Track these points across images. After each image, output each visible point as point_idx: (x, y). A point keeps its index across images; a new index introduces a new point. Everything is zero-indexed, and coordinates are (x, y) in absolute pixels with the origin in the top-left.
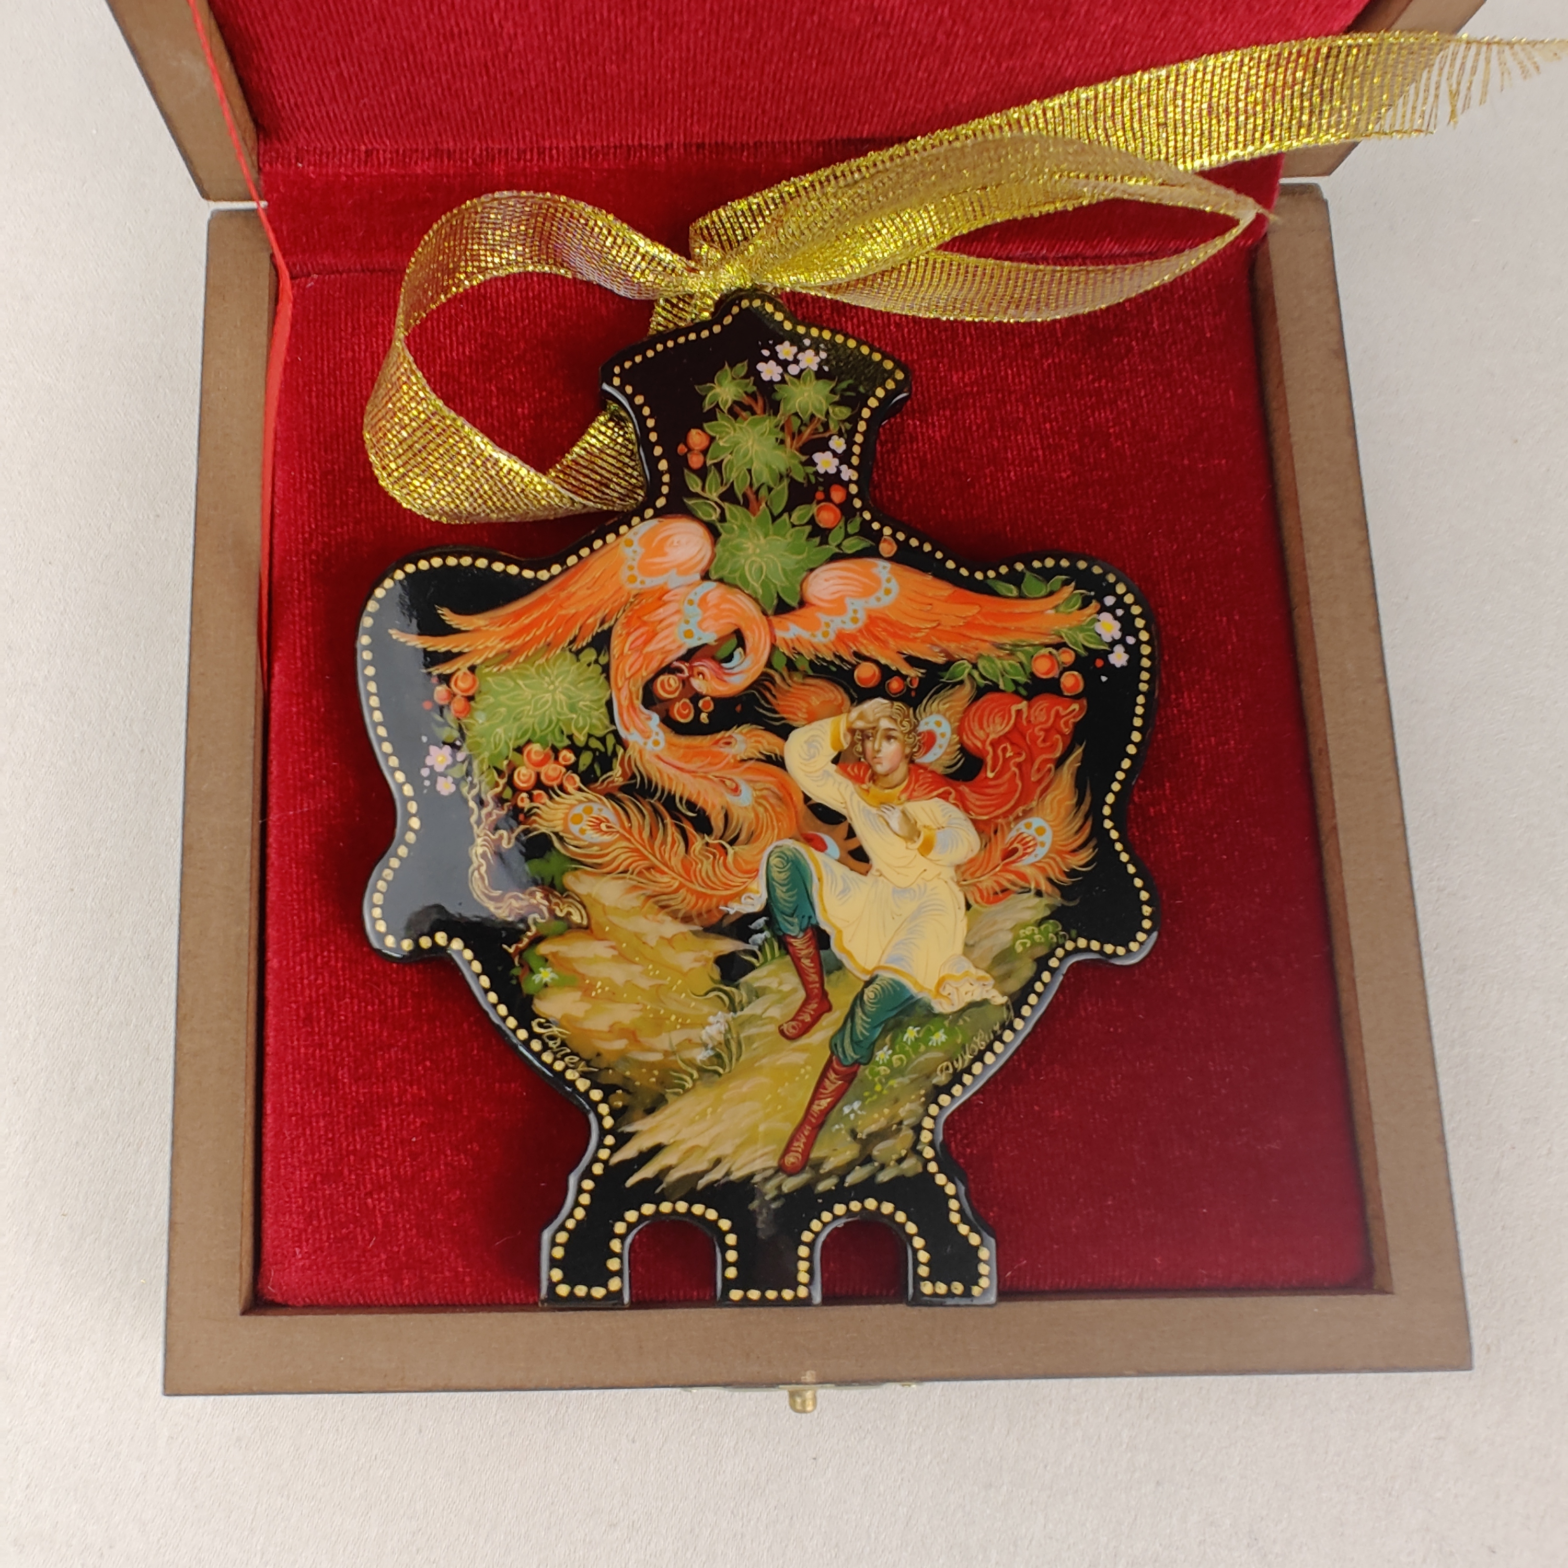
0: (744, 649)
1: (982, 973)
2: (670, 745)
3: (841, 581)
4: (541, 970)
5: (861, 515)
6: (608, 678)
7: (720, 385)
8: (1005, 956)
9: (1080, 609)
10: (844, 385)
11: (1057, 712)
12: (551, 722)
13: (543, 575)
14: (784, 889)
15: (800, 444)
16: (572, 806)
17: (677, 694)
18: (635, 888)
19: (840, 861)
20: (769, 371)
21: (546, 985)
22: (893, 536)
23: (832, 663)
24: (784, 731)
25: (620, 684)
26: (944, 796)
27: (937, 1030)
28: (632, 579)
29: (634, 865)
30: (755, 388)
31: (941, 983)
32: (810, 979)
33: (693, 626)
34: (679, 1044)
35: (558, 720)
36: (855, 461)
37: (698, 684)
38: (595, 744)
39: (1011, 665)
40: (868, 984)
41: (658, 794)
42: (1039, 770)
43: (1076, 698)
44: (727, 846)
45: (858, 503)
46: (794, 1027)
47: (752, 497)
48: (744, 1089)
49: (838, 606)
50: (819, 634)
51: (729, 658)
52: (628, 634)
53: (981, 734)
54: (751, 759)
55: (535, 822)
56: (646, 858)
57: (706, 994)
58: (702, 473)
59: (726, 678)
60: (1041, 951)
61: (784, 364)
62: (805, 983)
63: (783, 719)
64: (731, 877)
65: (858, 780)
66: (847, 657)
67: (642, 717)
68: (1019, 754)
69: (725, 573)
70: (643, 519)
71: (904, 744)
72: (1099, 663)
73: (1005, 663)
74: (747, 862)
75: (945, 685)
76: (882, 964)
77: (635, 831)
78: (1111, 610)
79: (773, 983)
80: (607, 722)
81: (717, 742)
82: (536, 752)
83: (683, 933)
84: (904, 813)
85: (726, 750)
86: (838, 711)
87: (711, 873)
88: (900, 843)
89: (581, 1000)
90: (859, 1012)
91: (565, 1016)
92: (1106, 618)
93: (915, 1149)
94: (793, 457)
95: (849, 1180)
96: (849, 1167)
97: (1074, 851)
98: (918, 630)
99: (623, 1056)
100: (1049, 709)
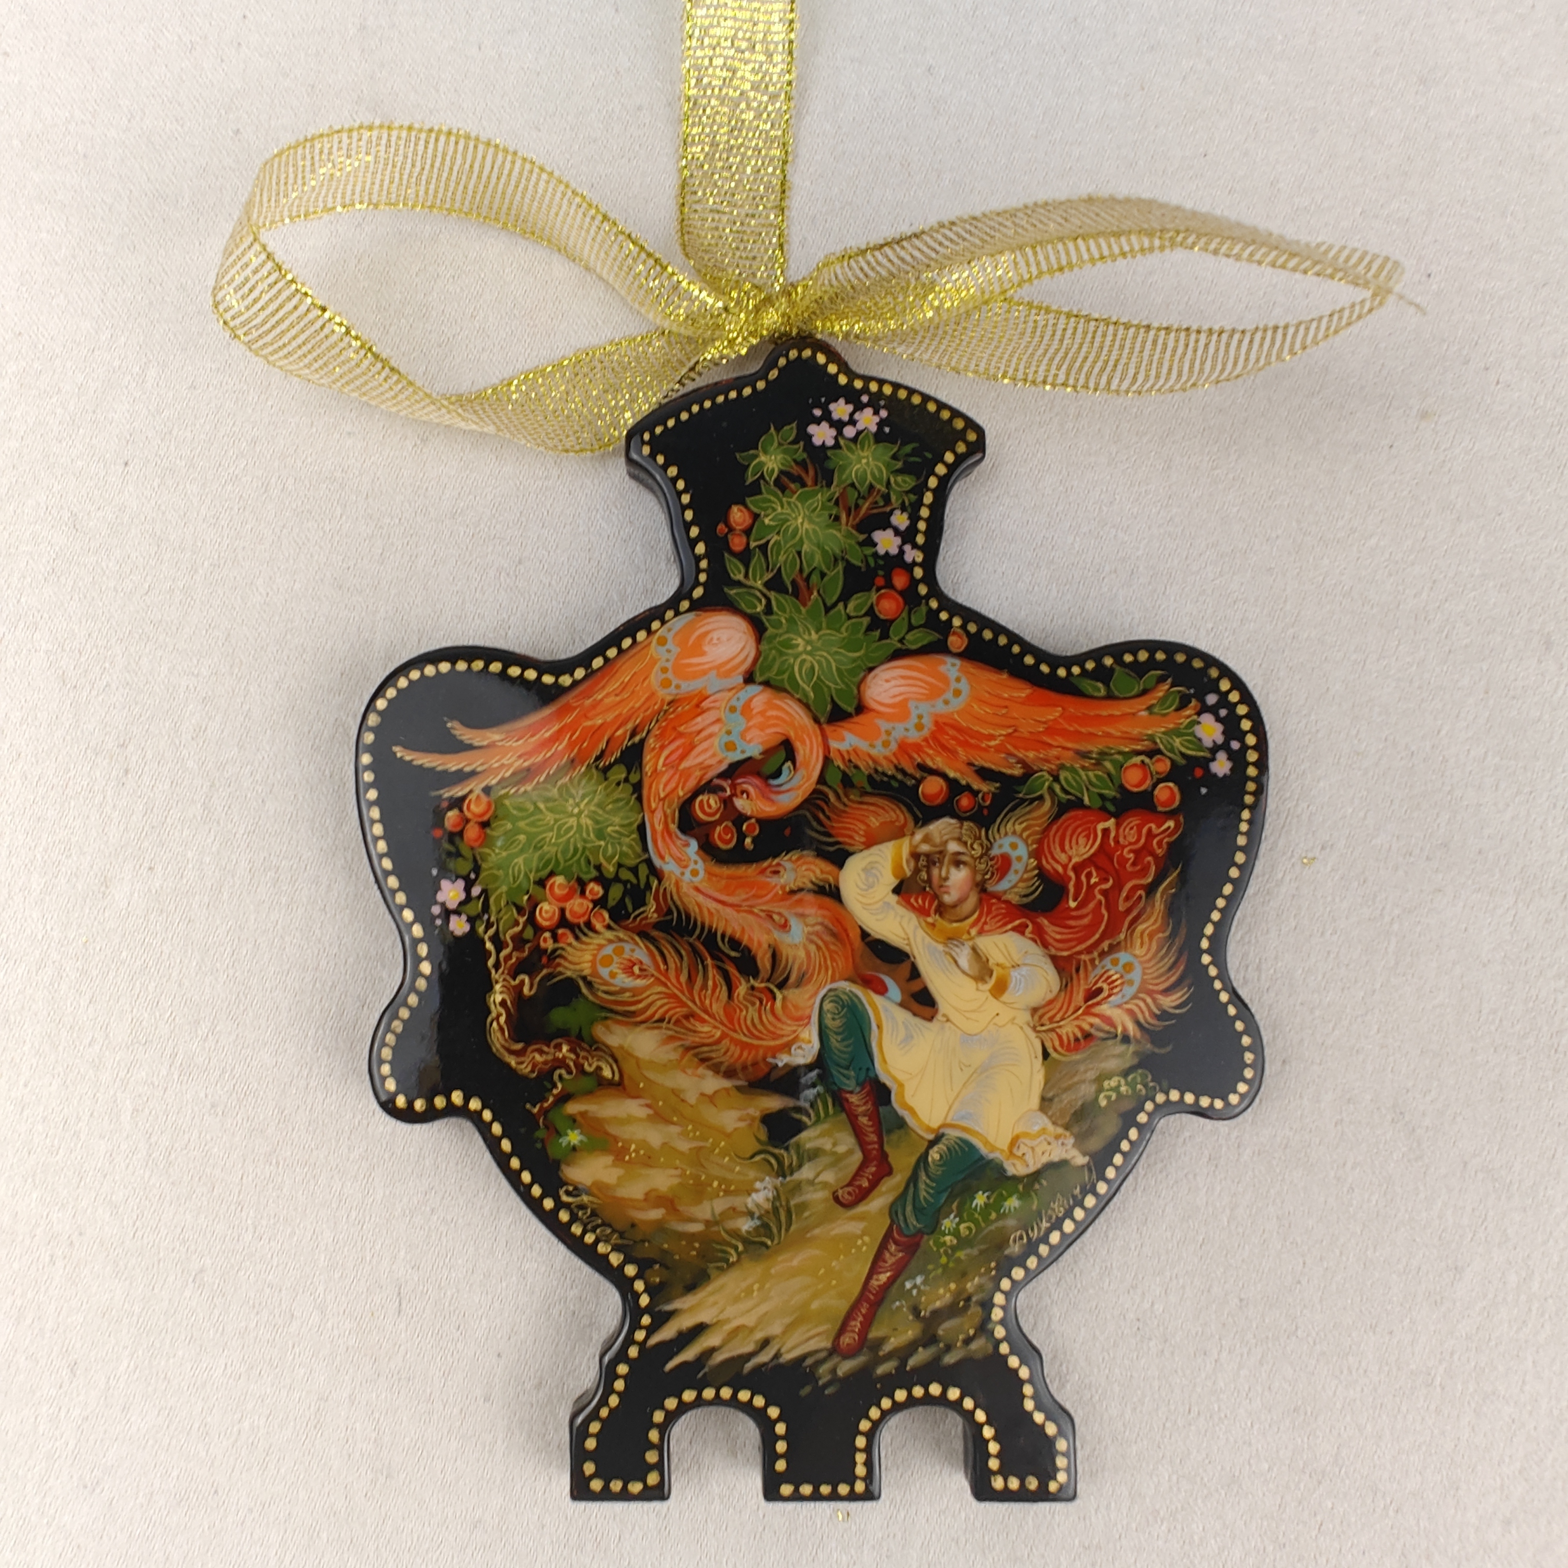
0: (794, 763)
1: (1060, 1130)
2: (710, 874)
3: (903, 682)
4: (569, 1131)
5: (927, 604)
6: (640, 799)
7: (766, 452)
8: (1086, 1111)
9: (1177, 710)
10: (908, 449)
11: (1150, 830)
12: (576, 850)
13: (567, 680)
14: (839, 1038)
15: (858, 520)
16: (601, 947)
17: (717, 816)
18: (671, 1038)
19: (902, 1005)
20: (822, 434)
21: (574, 1149)
22: (964, 627)
23: (893, 777)
24: (839, 858)
25: (653, 805)
26: (1020, 930)
27: (1010, 1195)
28: (666, 684)
29: (671, 1013)
30: (805, 455)
31: (1014, 1142)
32: (867, 1139)
33: (734, 738)
34: (721, 1214)
35: (584, 848)
36: (920, 539)
37: (741, 804)
38: (626, 875)
39: (1096, 776)
40: (932, 1144)
41: (698, 932)
42: (1127, 898)
43: (1172, 813)
44: (775, 990)
45: (923, 589)
46: (849, 1193)
47: (802, 584)
48: (795, 1263)
49: (901, 711)
50: (879, 743)
51: (778, 774)
52: (662, 748)
53: (1063, 858)
54: (801, 890)
55: (559, 965)
56: (684, 1005)
57: (752, 1157)
58: (745, 557)
59: (773, 797)
60: (1127, 1106)
61: (838, 425)
62: (862, 1143)
63: (838, 843)
64: (779, 1025)
65: (922, 912)
66: (910, 770)
67: (679, 843)
68: (1107, 880)
69: (771, 674)
70: (677, 613)
71: (974, 871)
72: (1199, 773)
73: (1091, 774)
74: (796, 1007)
75: (1023, 801)
76: (949, 1121)
77: (672, 974)
78: (1213, 710)
79: (826, 1144)
80: (639, 849)
81: (763, 871)
82: (560, 885)
83: (727, 1090)
84: (974, 949)
85: (774, 880)
86: (899, 834)
87: (756, 1021)
88: (970, 984)
89: (614, 1165)
90: (923, 1177)
91: (596, 1184)
92: (1207, 719)
93: (984, 1327)
94: (849, 535)
95: (912, 1362)
96: (911, 1348)
97: (1167, 991)
98: (991, 737)
99: (660, 1227)
100: (1140, 828)
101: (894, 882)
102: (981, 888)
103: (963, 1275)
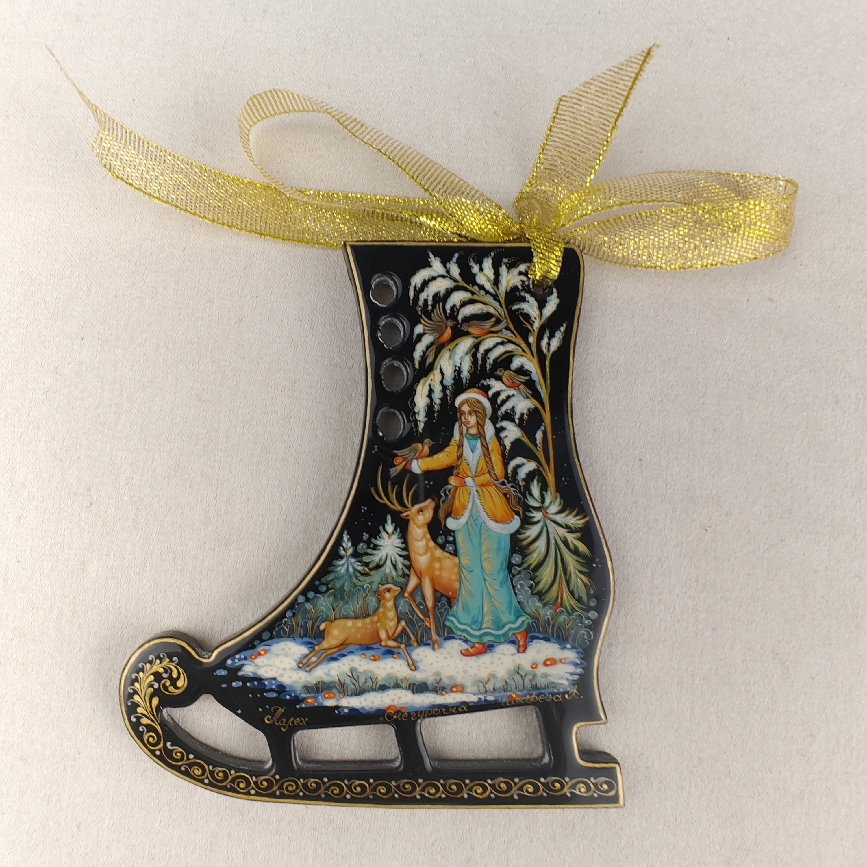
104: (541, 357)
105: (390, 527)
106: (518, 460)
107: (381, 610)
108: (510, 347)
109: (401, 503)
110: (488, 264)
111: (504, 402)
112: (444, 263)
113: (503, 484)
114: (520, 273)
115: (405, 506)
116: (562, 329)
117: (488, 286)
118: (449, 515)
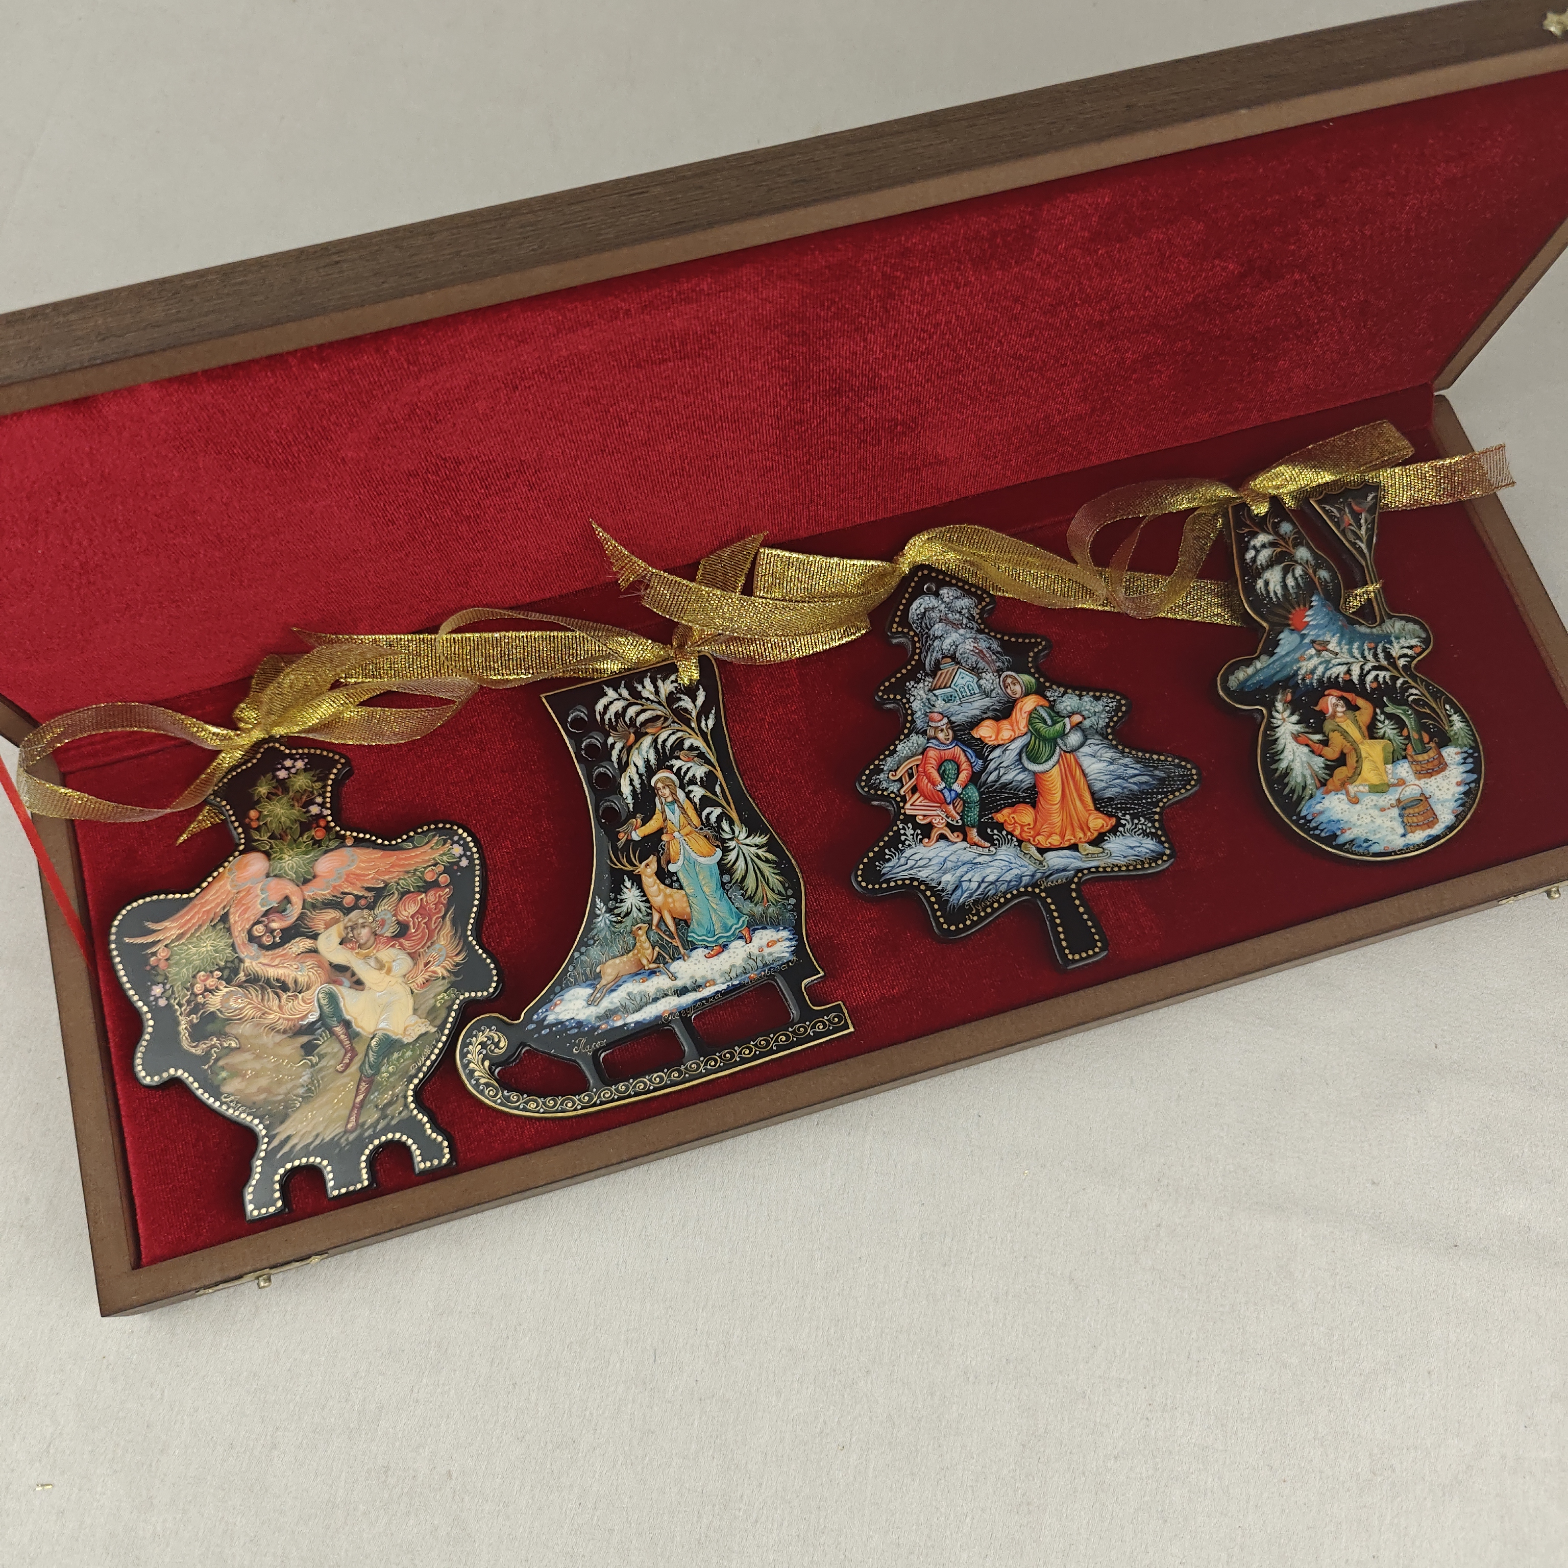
0: (291, 904)
2: (264, 956)
3: (330, 862)
4: (222, 1072)
5: (335, 829)
6: (230, 933)
7: (260, 787)
8: (433, 1010)
9: (443, 845)
10: (318, 772)
11: (439, 895)
12: (207, 960)
13: (192, 895)
15: (301, 804)
16: (223, 995)
17: (263, 933)
20: (282, 774)
21: (225, 1079)
22: (351, 835)
23: (332, 900)
24: (315, 937)
25: (236, 935)
26: (393, 946)
29: (257, 1014)
30: (276, 784)
31: (405, 1029)
33: (265, 900)
34: (290, 1089)
35: (210, 958)
37: (272, 925)
38: (229, 965)
39: (414, 879)
41: (262, 979)
42: (435, 922)
43: (447, 886)
44: (298, 994)
45: (332, 824)
47: (283, 834)
48: (325, 1101)
49: (331, 873)
50: (324, 888)
51: (284, 910)
52: (237, 911)
53: (405, 914)
54: (302, 953)
55: (207, 1007)
56: (261, 1009)
57: (300, 1062)
58: (258, 829)
59: (285, 919)
60: (448, 1004)
61: (288, 769)
64: (302, 1008)
66: (338, 895)
67: (249, 947)
68: (425, 918)
69: (276, 872)
70: (234, 857)
72: (456, 867)
73: (412, 879)
75: (386, 896)
77: (254, 998)
78: (457, 842)
79: (329, 1050)
80: (233, 953)
81: (286, 949)
82: (202, 975)
83: (284, 1039)
84: (376, 958)
85: (291, 951)
87: (292, 1008)
89: (243, 1081)
91: (235, 1090)
92: (456, 846)
93: (406, 1106)
94: (299, 811)
95: (379, 1127)
96: (378, 1122)
97: (457, 955)
98: (369, 875)
99: (265, 1101)
100: (435, 894)
101: (339, 940)
102: (375, 934)
103: (394, 1087)
104: (704, 735)
105: (628, 884)
106: (708, 810)
107: (638, 944)
108: (679, 734)
109: (632, 864)
110: (647, 682)
111: (686, 773)
112: (616, 690)
113: (701, 829)
114: (672, 682)
115: (635, 866)
116: (713, 712)
117: (652, 697)
118: (669, 862)
